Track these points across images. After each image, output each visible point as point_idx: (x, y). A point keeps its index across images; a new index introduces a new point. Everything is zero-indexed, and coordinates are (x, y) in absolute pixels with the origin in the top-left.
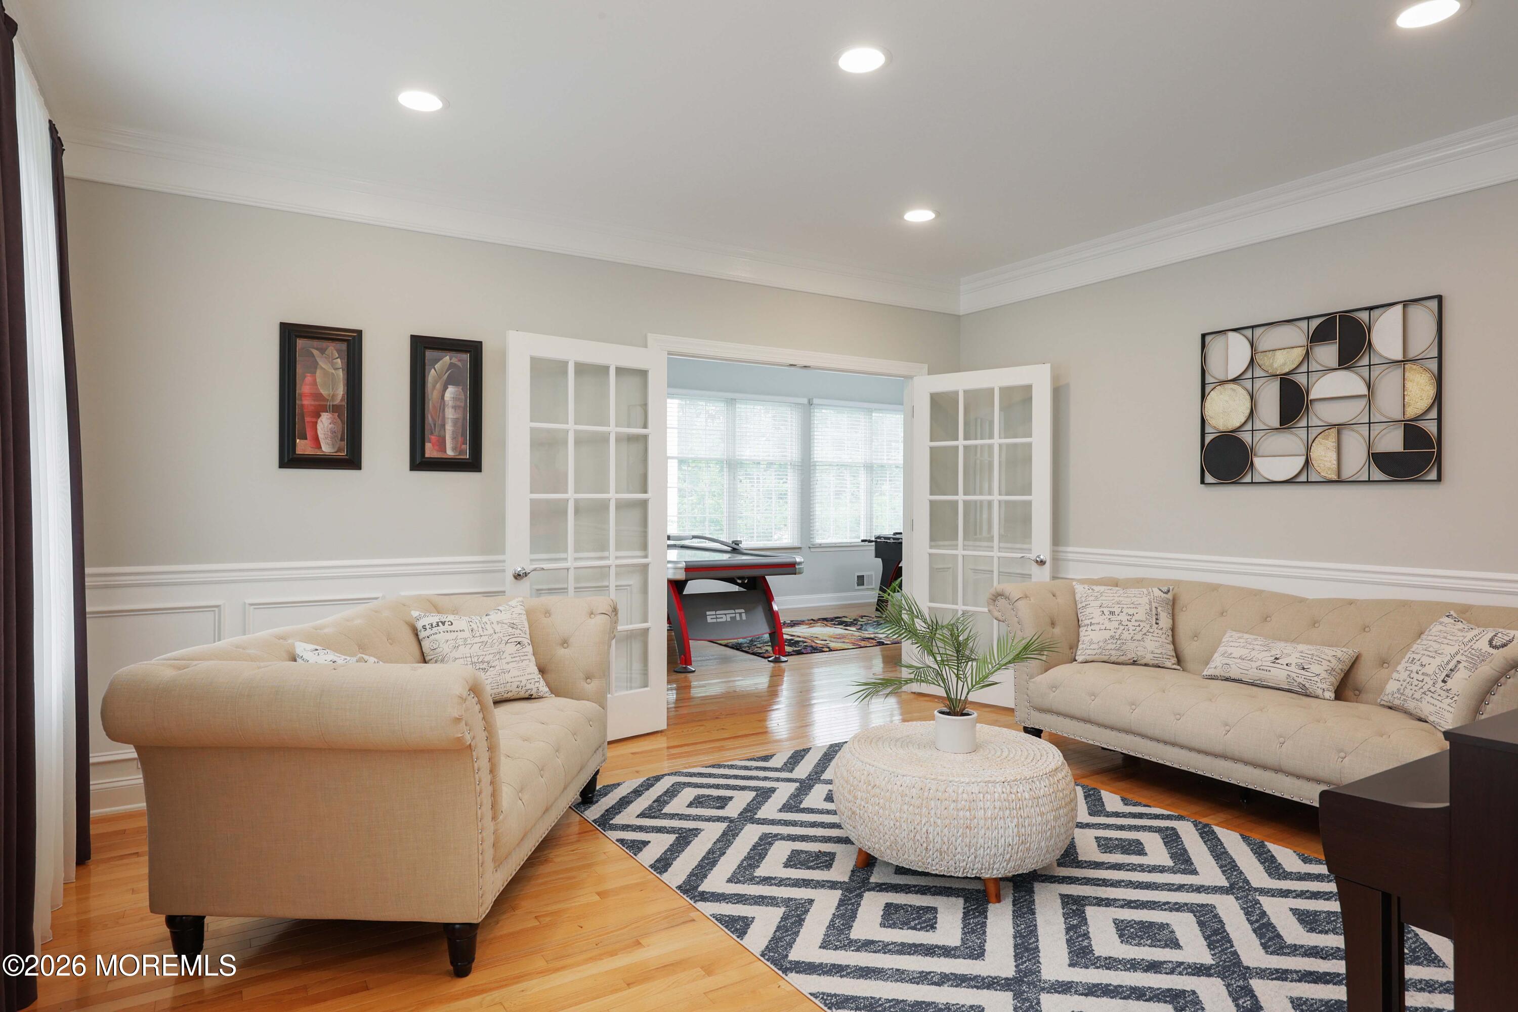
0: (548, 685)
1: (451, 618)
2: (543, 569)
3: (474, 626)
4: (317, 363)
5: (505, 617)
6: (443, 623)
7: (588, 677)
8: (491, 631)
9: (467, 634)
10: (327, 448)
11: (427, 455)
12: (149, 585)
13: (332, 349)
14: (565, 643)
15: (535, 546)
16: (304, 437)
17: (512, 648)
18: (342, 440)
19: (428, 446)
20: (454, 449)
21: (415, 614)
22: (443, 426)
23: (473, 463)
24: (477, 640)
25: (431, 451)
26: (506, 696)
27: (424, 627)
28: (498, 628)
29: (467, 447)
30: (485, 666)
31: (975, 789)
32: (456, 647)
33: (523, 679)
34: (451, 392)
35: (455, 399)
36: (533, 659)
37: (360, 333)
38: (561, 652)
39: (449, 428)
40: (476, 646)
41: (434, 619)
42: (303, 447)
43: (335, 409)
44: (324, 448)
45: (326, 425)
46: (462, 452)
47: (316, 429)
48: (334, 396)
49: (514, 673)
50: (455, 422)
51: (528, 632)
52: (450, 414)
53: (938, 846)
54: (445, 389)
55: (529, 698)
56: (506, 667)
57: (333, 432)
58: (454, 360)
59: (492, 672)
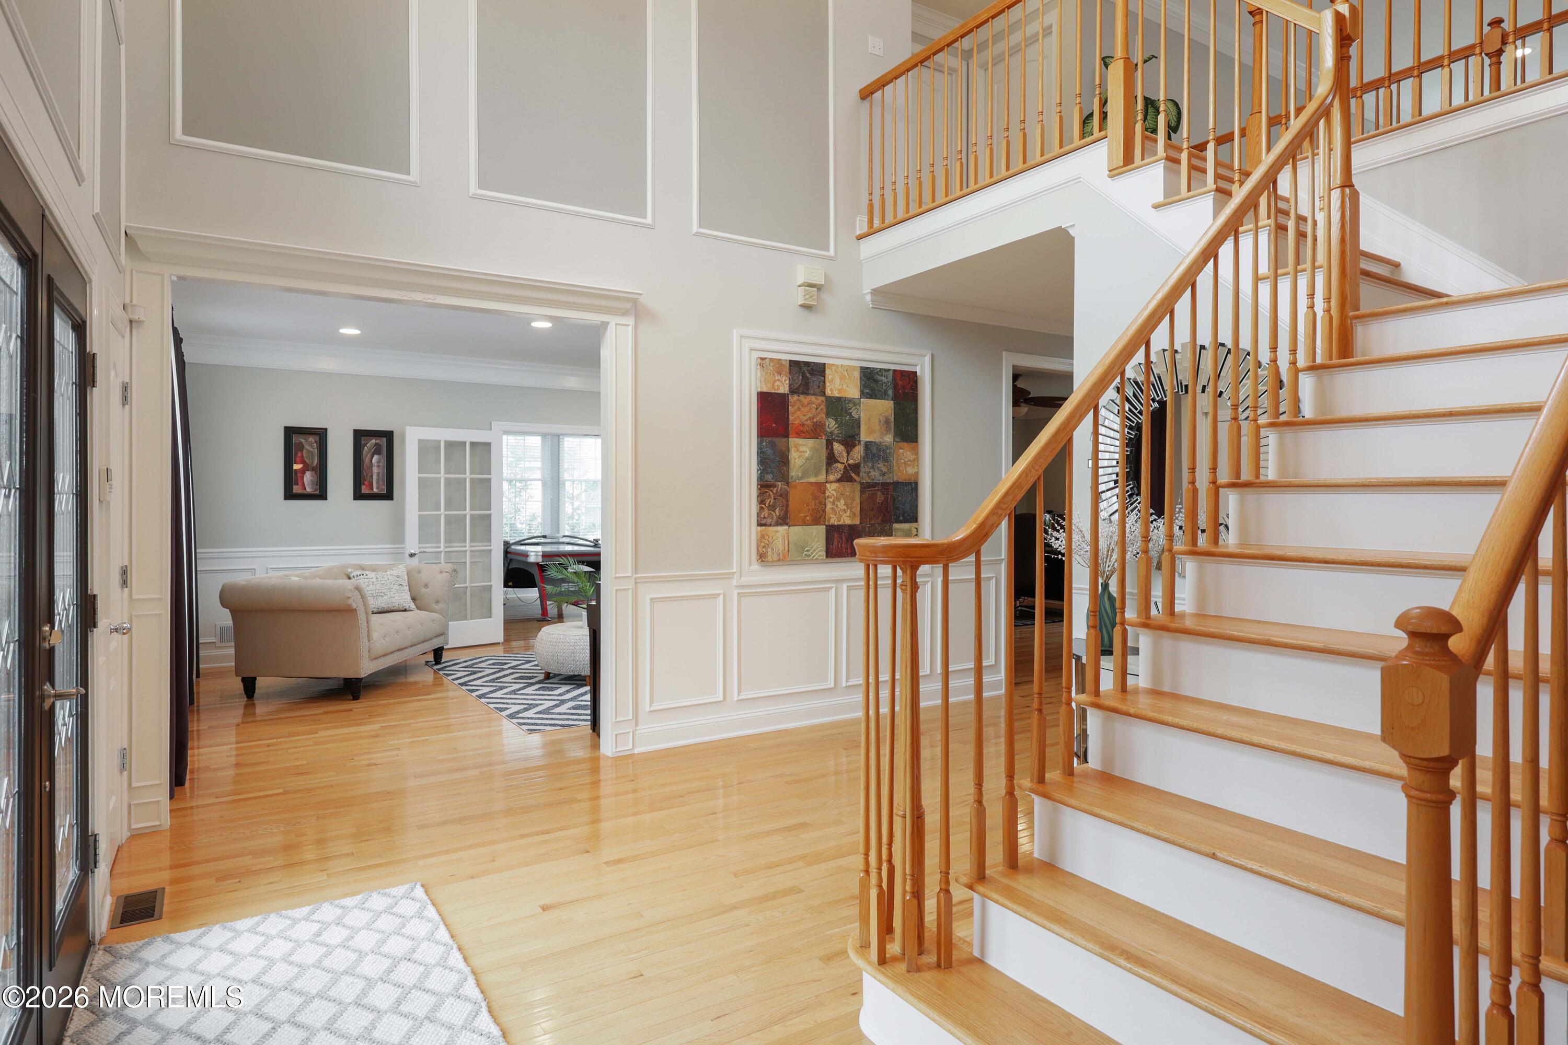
0: (415, 605)
1: (367, 572)
2: (425, 552)
3: (378, 576)
4: (304, 447)
5: (395, 572)
6: (363, 575)
7: (437, 602)
8: (386, 579)
9: (374, 580)
10: (309, 490)
11: (362, 492)
12: (231, 558)
13: (311, 439)
14: (426, 586)
15: (422, 540)
16: (297, 484)
17: (397, 587)
18: (317, 485)
19: (363, 487)
20: (378, 488)
21: (350, 570)
22: (372, 476)
23: (388, 495)
24: (379, 582)
25: (365, 490)
26: (392, 608)
27: (354, 577)
28: (390, 578)
29: (384, 487)
30: (382, 594)
31: (578, 638)
32: (368, 586)
33: (402, 601)
34: (375, 458)
35: (379, 462)
36: (409, 593)
37: (326, 429)
38: (424, 590)
39: (375, 477)
40: (378, 586)
41: (359, 573)
42: (296, 489)
43: (313, 469)
44: (307, 490)
45: (308, 477)
46: (382, 490)
47: (303, 480)
48: (312, 463)
49: (396, 598)
50: (378, 474)
51: (407, 580)
52: (375, 470)
53: (561, 661)
54: (372, 457)
55: (405, 610)
56: (392, 595)
57: (312, 481)
58: (378, 441)
59: (385, 597)
